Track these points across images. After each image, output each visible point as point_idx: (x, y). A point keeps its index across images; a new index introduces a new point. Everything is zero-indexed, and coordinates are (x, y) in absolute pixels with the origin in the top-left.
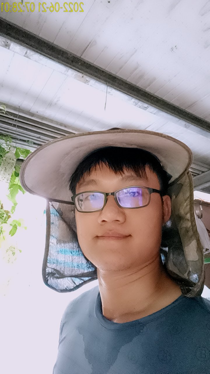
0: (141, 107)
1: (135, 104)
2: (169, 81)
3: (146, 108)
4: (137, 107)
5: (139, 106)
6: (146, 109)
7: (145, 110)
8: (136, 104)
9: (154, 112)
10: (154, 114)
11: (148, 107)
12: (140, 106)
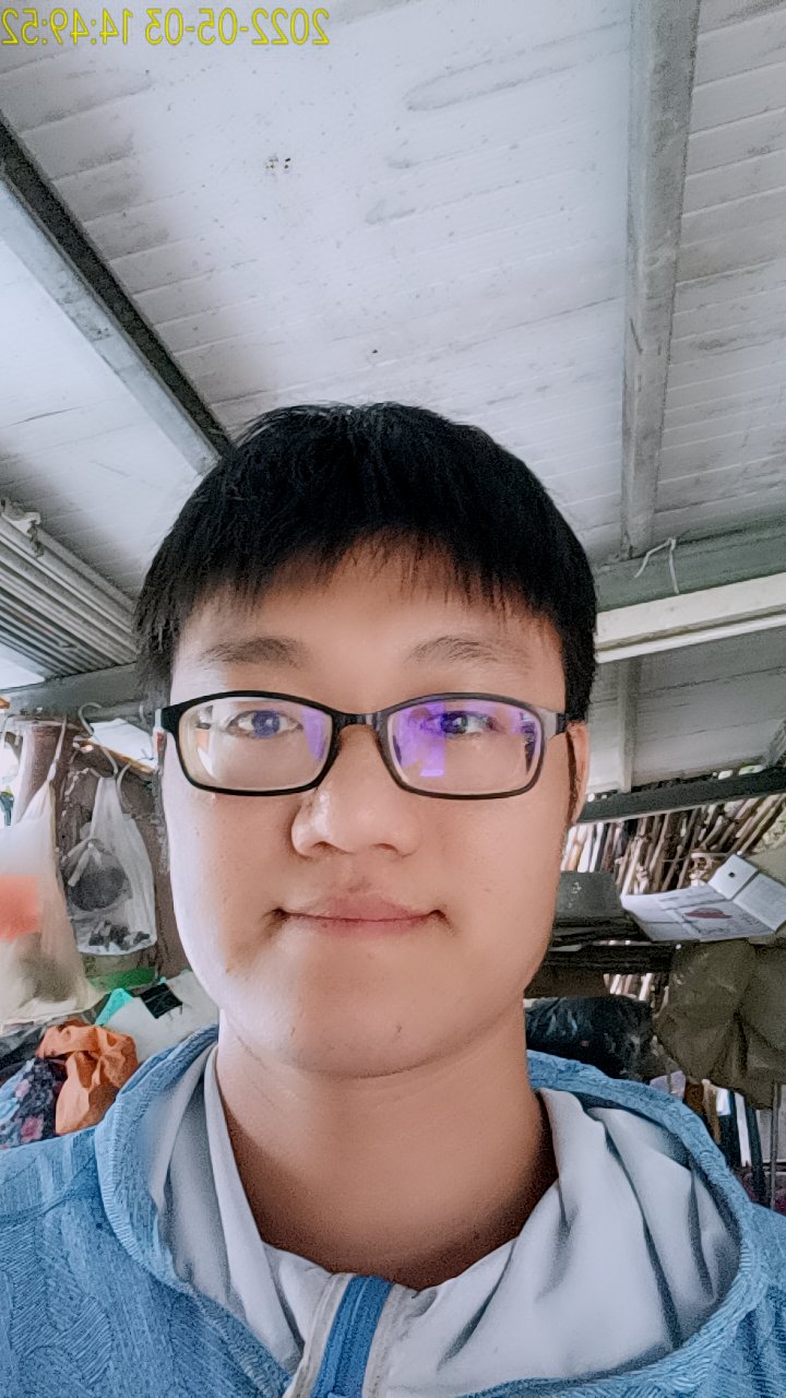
0: (78, 321)
1: (61, 295)
2: (206, 272)
3: (100, 332)
4: (67, 313)
5: (73, 314)
6: (95, 335)
7: (92, 340)
8: (68, 301)
9: (118, 367)
10: (117, 372)
11: (108, 336)
12: (78, 315)
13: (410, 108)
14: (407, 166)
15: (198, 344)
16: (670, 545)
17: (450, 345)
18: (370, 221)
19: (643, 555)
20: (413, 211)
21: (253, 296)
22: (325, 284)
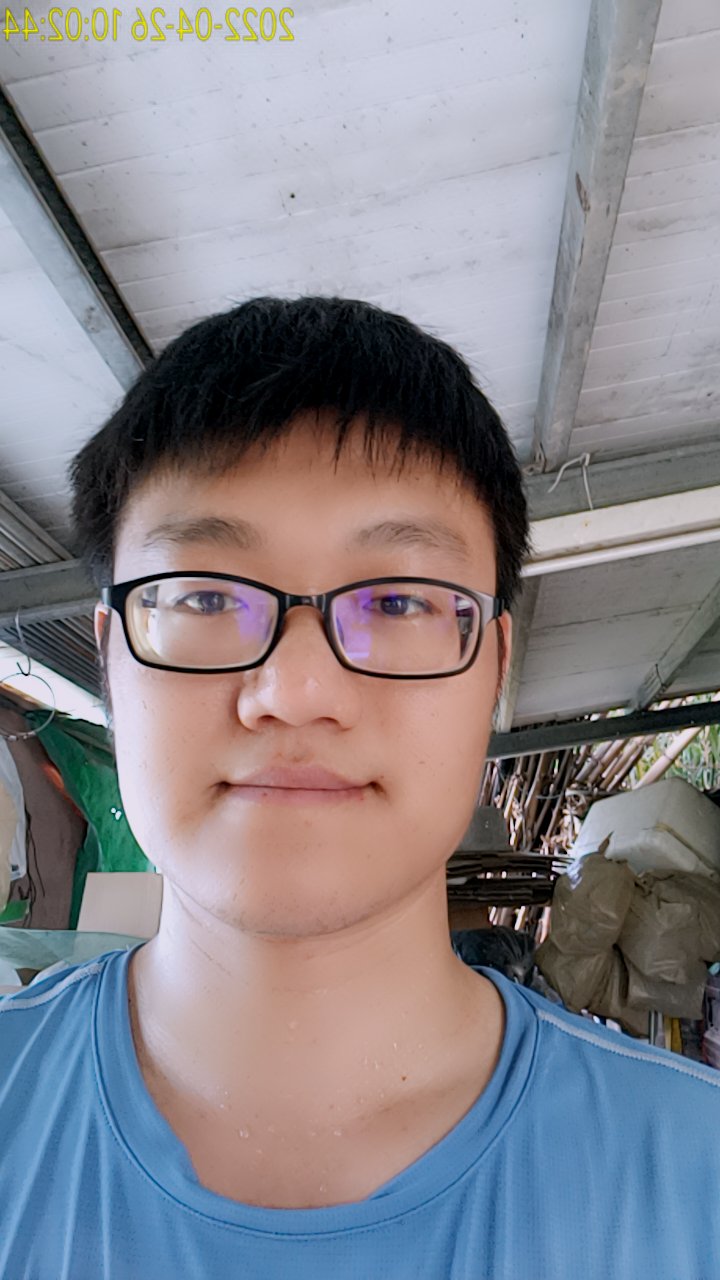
15: (86, 166)
16: (584, 460)
17: (377, 195)
19: (556, 470)
21: (155, 104)
22: (240, 97)
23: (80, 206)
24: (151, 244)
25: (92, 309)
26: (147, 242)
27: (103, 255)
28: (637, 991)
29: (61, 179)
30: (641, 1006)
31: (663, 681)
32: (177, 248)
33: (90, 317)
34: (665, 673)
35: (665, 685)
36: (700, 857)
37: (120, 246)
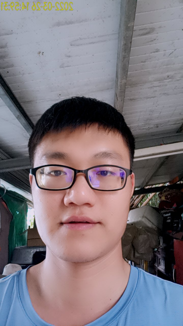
13: (71, 45)
14: (70, 57)
15: (19, 89)
18: (61, 67)
20: (70, 66)
21: (33, 80)
22: (50, 79)
23: (17, 96)
24: (31, 102)
25: (19, 115)
26: (30, 102)
27: (21, 104)
28: (137, 255)
29: (14, 92)
30: (138, 258)
31: (146, 182)
32: (36, 103)
33: (18, 117)
34: (147, 181)
35: (147, 183)
36: (153, 224)
37: (24, 102)
